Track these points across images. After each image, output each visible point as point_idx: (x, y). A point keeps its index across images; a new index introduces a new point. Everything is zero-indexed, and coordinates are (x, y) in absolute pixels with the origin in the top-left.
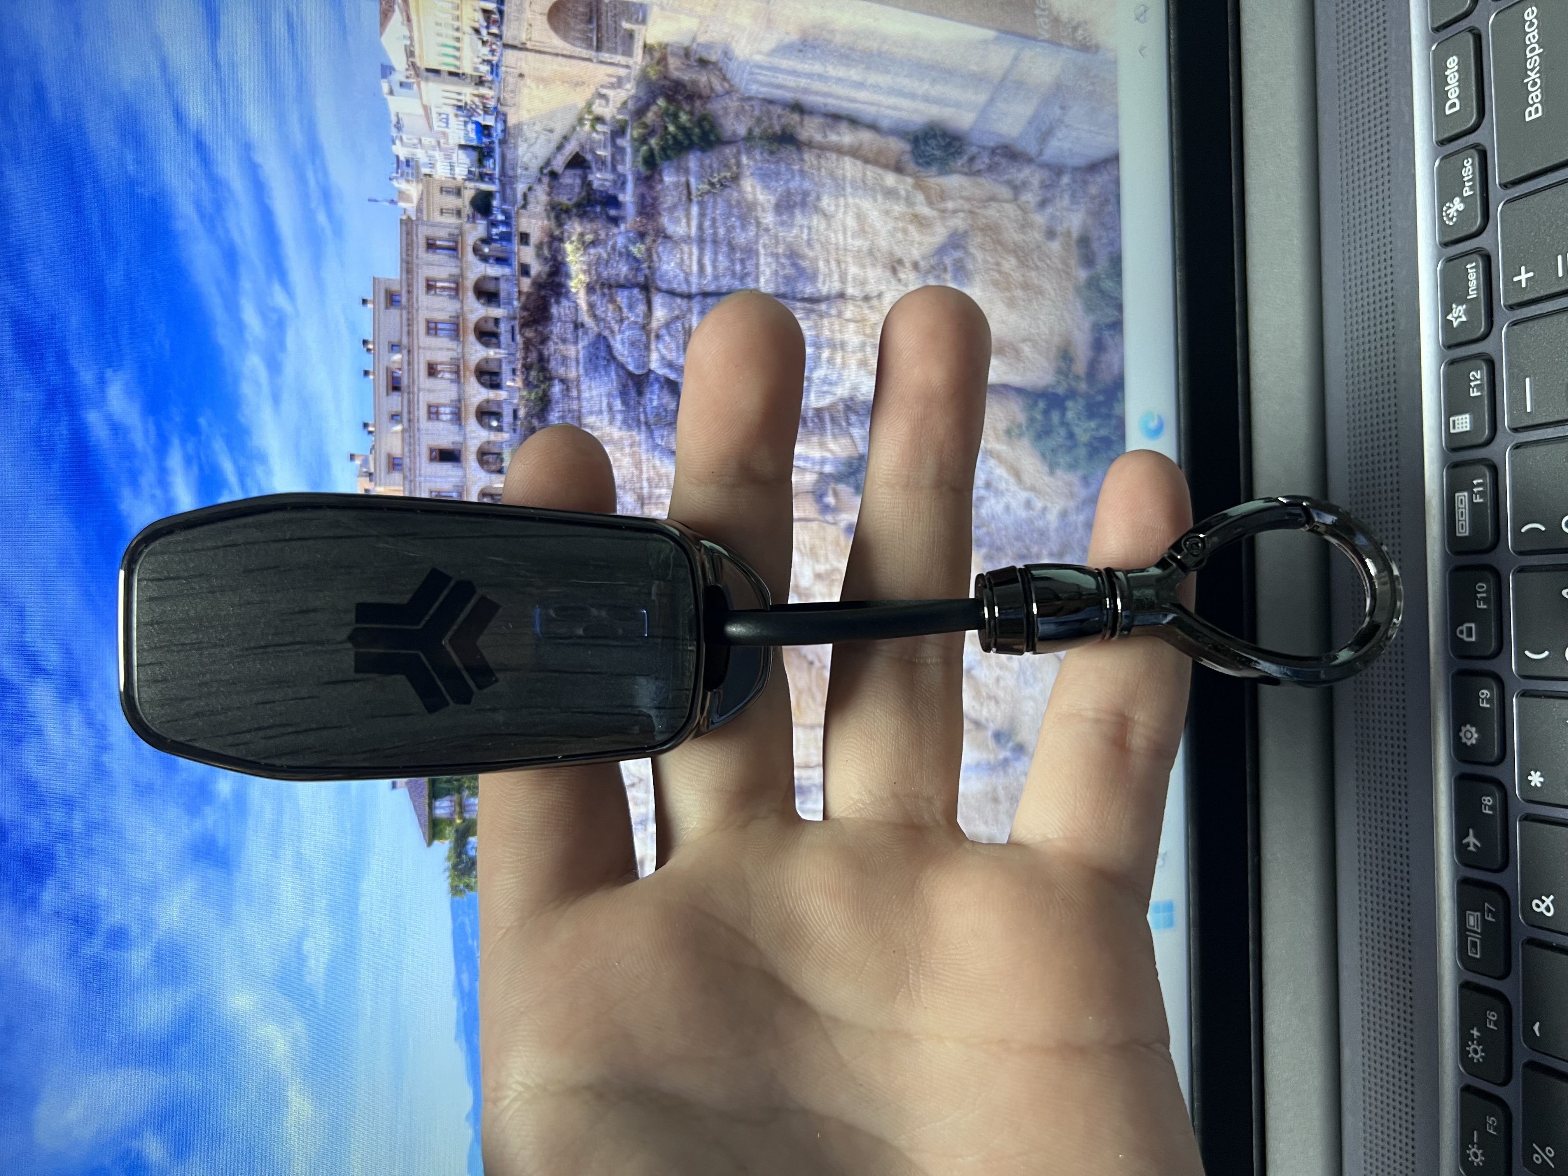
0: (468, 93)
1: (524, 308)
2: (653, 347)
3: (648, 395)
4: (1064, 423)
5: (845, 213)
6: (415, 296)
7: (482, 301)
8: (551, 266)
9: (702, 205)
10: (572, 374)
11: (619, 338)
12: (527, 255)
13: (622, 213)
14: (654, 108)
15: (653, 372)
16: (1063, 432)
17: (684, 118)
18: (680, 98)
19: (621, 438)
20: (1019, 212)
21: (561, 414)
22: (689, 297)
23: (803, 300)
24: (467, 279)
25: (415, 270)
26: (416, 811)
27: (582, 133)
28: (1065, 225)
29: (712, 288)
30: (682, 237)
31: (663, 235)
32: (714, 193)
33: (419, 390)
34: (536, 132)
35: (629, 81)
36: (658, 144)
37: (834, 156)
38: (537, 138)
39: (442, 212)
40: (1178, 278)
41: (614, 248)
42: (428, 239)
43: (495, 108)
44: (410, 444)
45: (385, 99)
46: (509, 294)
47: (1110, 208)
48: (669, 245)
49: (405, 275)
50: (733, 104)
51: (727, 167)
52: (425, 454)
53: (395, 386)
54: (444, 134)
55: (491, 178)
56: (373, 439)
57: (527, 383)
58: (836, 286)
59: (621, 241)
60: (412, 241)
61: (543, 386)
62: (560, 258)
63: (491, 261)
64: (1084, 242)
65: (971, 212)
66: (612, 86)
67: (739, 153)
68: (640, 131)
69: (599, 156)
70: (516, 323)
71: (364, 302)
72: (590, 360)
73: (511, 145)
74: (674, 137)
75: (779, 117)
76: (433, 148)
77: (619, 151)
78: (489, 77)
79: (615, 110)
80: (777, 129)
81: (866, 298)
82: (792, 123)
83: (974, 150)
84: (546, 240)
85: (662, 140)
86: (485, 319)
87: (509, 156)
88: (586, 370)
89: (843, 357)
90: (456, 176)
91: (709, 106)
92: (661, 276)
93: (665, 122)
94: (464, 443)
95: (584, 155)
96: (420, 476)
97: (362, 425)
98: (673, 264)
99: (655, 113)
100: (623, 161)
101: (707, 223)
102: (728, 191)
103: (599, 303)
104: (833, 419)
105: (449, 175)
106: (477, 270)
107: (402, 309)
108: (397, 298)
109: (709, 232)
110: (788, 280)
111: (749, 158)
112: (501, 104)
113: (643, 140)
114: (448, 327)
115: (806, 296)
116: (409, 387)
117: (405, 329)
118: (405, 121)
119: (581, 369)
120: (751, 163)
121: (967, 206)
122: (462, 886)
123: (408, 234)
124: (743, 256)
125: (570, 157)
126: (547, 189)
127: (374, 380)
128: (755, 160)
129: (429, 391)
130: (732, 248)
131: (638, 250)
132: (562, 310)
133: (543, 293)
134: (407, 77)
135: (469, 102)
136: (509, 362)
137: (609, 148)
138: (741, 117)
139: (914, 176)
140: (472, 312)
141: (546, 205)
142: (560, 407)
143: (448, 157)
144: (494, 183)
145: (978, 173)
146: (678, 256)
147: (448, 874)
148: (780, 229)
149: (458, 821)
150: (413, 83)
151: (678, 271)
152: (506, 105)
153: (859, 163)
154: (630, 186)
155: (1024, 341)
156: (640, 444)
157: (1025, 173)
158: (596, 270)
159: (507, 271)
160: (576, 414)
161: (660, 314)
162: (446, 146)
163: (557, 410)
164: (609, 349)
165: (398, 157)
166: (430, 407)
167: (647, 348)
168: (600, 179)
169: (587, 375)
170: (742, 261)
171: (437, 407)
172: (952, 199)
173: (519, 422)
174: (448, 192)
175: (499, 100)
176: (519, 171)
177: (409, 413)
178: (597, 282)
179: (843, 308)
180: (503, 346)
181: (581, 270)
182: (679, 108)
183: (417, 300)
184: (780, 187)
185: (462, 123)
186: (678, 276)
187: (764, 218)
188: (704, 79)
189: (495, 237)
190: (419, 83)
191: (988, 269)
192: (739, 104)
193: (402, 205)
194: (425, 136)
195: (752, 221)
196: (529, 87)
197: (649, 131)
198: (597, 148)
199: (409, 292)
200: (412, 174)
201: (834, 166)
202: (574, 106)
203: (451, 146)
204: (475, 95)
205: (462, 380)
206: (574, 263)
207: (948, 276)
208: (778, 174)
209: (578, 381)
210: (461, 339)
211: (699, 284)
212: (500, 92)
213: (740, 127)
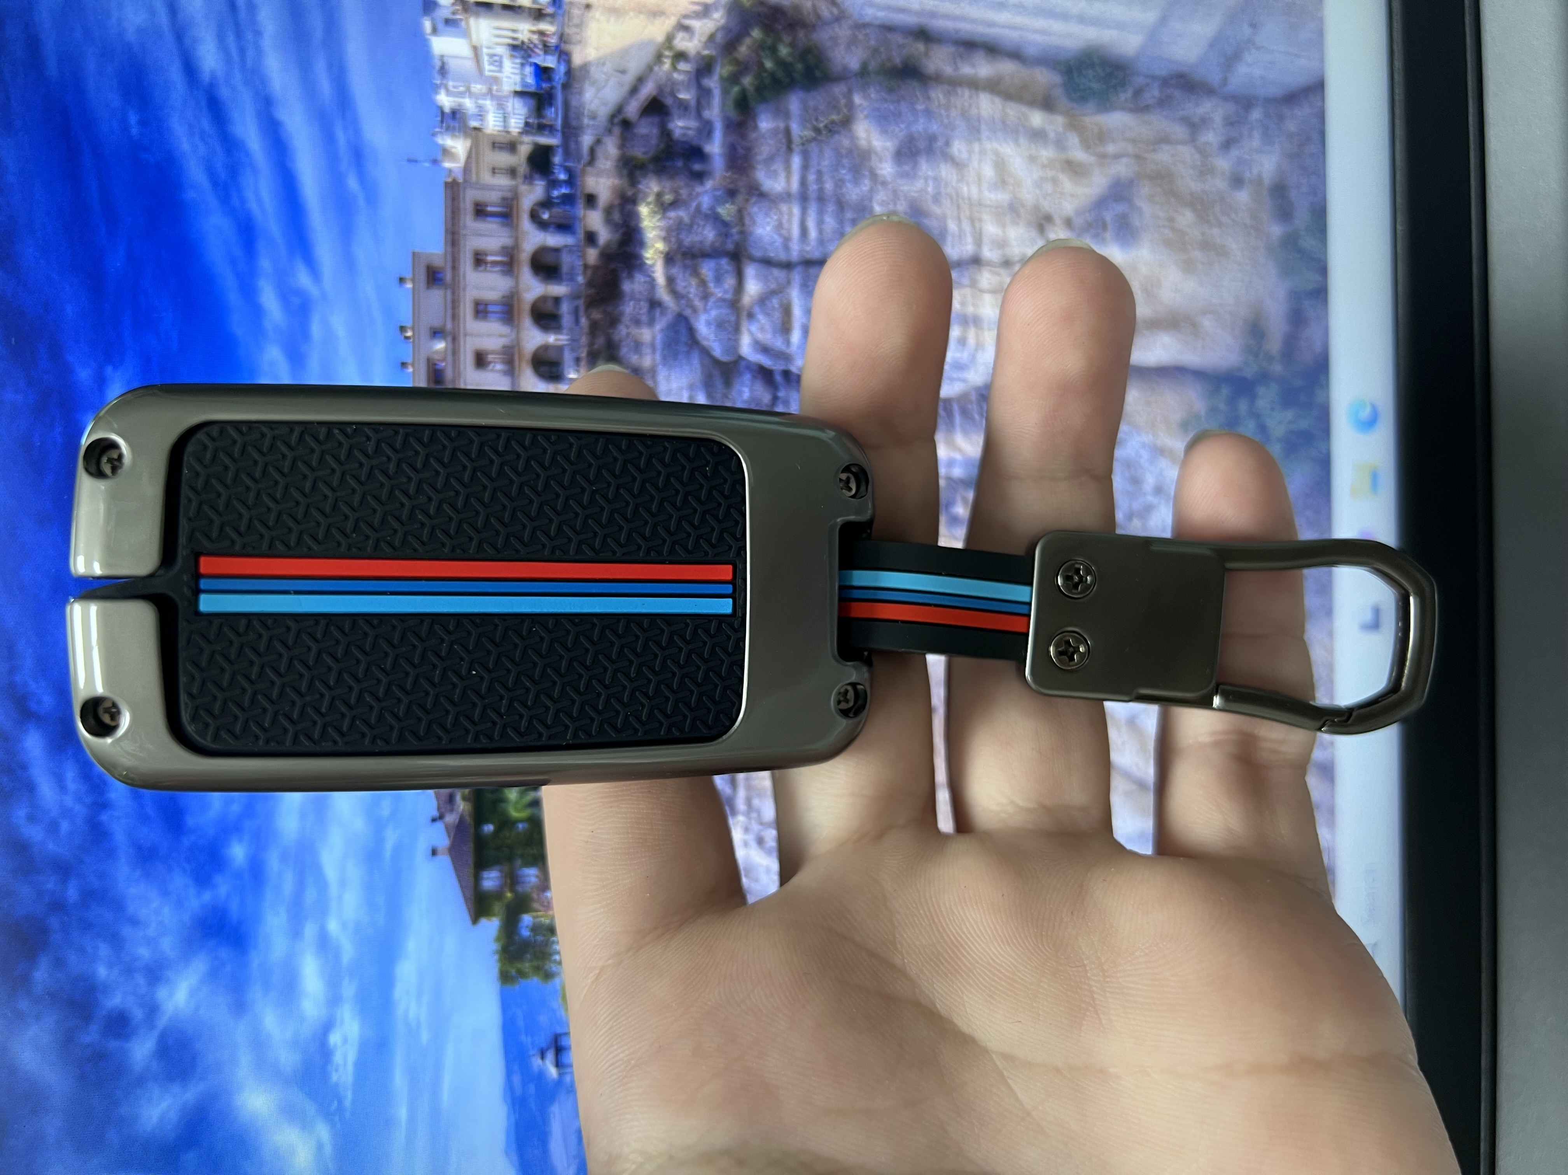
0: (525, 30)
1: (590, 284)
2: (744, 328)
3: (737, 386)
4: (1253, 414)
5: (980, 161)
6: (461, 272)
7: (540, 277)
8: (623, 234)
9: (805, 156)
10: (647, 362)
11: (703, 318)
12: (595, 220)
13: (708, 168)
14: (748, 41)
15: (744, 358)
16: (1252, 424)
17: (784, 51)
18: (780, 27)
20: (1197, 156)
22: (788, 266)
24: (523, 250)
25: (462, 242)
26: (460, 881)
27: (661, 74)
28: (1255, 171)
29: (816, 255)
30: (780, 193)
31: (758, 193)
32: (821, 141)
34: (606, 74)
35: (717, 10)
36: (752, 84)
37: (967, 93)
38: (607, 81)
39: (494, 171)
40: (1399, 232)
41: (698, 209)
42: (477, 205)
43: (557, 47)
45: (427, 40)
46: (572, 268)
47: (1312, 149)
48: (765, 204)
49: (449, 249)
50: (843, 32)
51: (835, 107)
53: (436, 379)
54: (496, 80)
55: (551, 129)
58: (968, 249)
59: (706, 201)
60: (459, 208)
62: (632, 224)
63: (551, 229)
64: (1279, 190)
65: (1137, 157)
66: (697, 15)
67: (850, 92)
68: (731, 68)
69: (682, 100)
70: (581, 303)
71: (402, 280)
72: (669, 346)
73: (575, 91)
74: (772, 75)
75: (901, 47)
76: (484, 96)
77: (704, 94)
78: (550, 10)
79: (701, 45)
80: (897, 61)
81: (1007, 263)
82: (916, 53)
83: (1140, 80)
84: (617, 202)
85: (756, 79)
86: (543, 299)
87: (574, 103)
88: (664, 358)
89: (977, 337)
90: (511, 130)
91: (815, 36)
92: (755, 242)
93: (761, 57)
95: (663, 99)
99: (749, 47)
100: (709, 105)
101: (812, 177)
102: (837, 137)
103: (681, 276)
104: (964, 412)
105: (501, 128)
106: (534, 239)
107: (446, 289)
108: (440, 276)
109: (813, 187)
111: (863, 97)
112: (565, 42)
113: (734, 79)
114: (498, 309)
116: (454, 381)
117: (449, 312)
118: (452, 65)
119: (658, 357)
120: (865, 103)
121: (1130, 149)
122: (513, 972)
123: (453, 199)
124: (855, 216)
125: (646, 103)
126: (619, 142)
127: (414, 372)
128: (871, 100)
130: (841, 205)
131: (726, 211)
132: (635, 287)
133: (612, 266)
134: (454, 13)
135: (526, 40)
136: (573, 350)
137: (693, 91)
138: (853, 48)
139: (1069, 114)
140: (528, 290)
141: (617, 161)
143: (501, 106)
144: (554, 136)
145: (1146, 109)
146: (775, 217)
147: (496, 957)
148: (900, 181)
149: (509, 895)
150: (461, 20)
151: (776, 237)
152: (570, 43)
153: (997, 100)
154: (718, 135)
155: (1203, 313)
157: (1205, 107)
158: (677, 238)
159: (569, 240)
161: (753, 287)
162: (499, 93)
164: (691, 331)
165: (442, 108)
167: (737, 329)
168: (682, 128)
169: (664, 365)
172: (1113, 140)
174: (501, 148)
175: (562, 37)
176: (586, 121)
178: (677, 251)
179: (978, 276)
180: (565, 331)
181: (658, 236)
182: (778, 39)
183: (464, 276)
184: (900, 131)
185: (518, 66)
186: (775, 242)
187: (881, 169)
188: (809, 4)
189: (556, 201)
190: (467, 20)
191: (1159, 227)
192: (851, 32)
193: (447, 165)
194: (476, 83)
195: (867, 173)
196: (598, 20)
197: (742, 68)
198: (679, 91)
199: (454, 268)
200: (459, 127)
201: (966, 104)
202: (650, 42)
203: (505, 93)
204: (533, 32)
205: (517, 370)
206: (650, 229)
207: (1108, 235)
208: (898, 115)
209: (653, 371)
210: (516, 322)
211: (801, 251)
212: (563, 28)
213: (853, 61)
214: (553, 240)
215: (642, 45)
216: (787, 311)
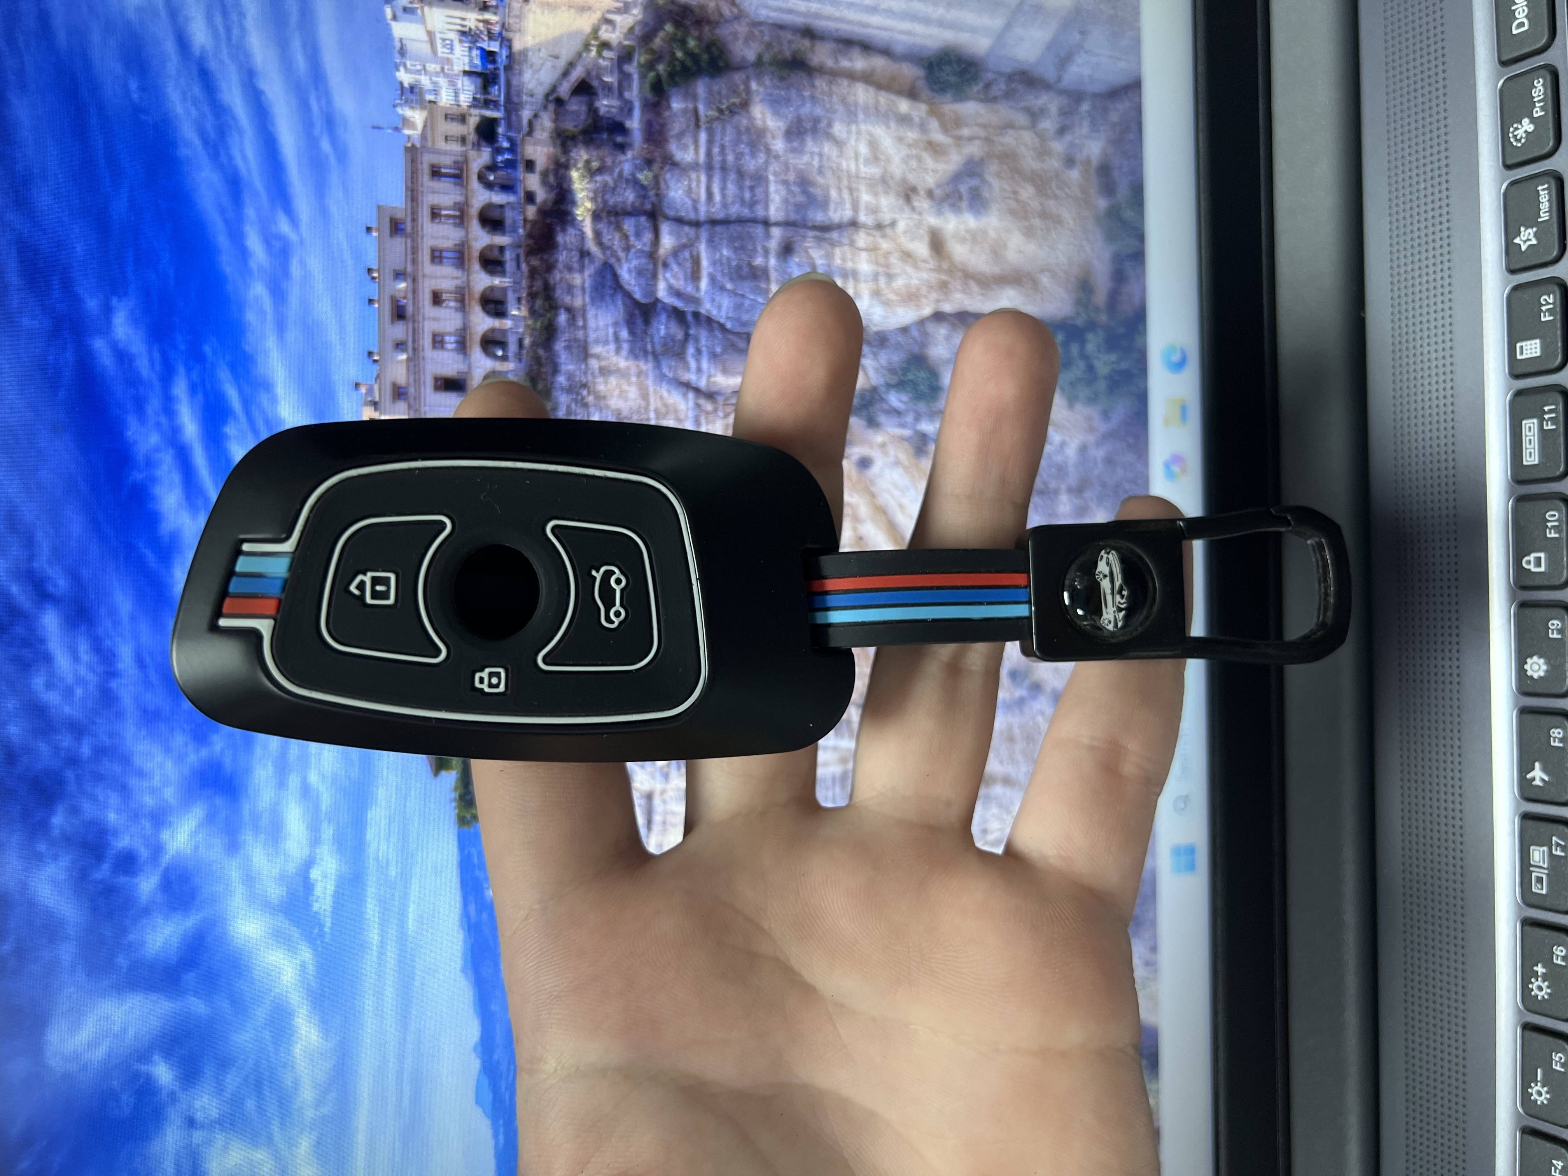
0: (472, 19)
1: (530, 236)
2: (660, 276)
3: (655, 325)
4: (1084, 356)
5: (857, 140)
6: (420, 224)
7: (487, 229)
8: (558, 194)
9: (711, 132)
10: (578, 302)
11: (625, 266)
12: (533, 182)
13: (628, 140)
14: (661, 34)
15: (661, 301)
16: (1082, 364)
17: (692, 43)
18: (688, 23)
19: (628, 368)
20: (1037, 140)
21: (567, 343)
22: (696, 224)
23: (814, 228)
24: (473, 206)
25: (420, 198)
27: (588, 60)
28: (1084, 153)
29: (721, 215)
30: (690, 163)
31: (670, 162)
32: (724, 120)
33: (424, 319)
34: (541, 58)
35: (635, 6)
36: (665, 71)
37: (845, 82)
38: (542, 65)
39: (447, 139)
40: (1202, 208)
41: (621, 175)
42: (432, 166)
43: (500, 34)
44: (415, 373)
45: (389, 25)
46: (514, 221)
47: (1131, 136)
48: (677, 172)
49: (409, 203)
50: (742, 29)
51: (735, 92)
52: (429, 383)
53: (399, 314)
54: (449, 61)
55: (495, 104)
56: (378, 368)
57: (532, 312)
58: (847, 214)
59: (627, 168)
60: (417, 169)
61: (549, 316)
62: (565, 186)
63: (496, 189)
64: (1104, 170)
65: (987, 139)
66: (618, 11)
67: (748, 79)
68: (648, 57)
69: (607, 82)
70: (521, 251)
71: (369, 229)
72: (597, 289)
73: (516, 72)
74: (682, 63)
75: (790, 42)
76: (437, 74)
77: (625, 77)
78: (494, 3)
79: (622, 36)
80: (788, 54)
81: (879, 227)
82: (803, 48)
83: (990, 76)
84: (552, 167)
85: (669, 66)
86: (490, 247)
87: (515, 82)
88: (593, 299)
89: (855, 287)
90: (461, 103)
91: (718, 31)
92: (669, 204)
93: (673, 48)
94: (469, 372)
95: (590, 81)
96: (425, 405)
97: (366, 354)
98: (680, 192)
99: (663, 39)
100: (630, 87)
101: (716, 150)
102: (737, 117)
103: (606, 230)
105: (453, 102)
106: (481, 197)
107: (406, 237)
108: (402, 226)
109: (717, 159)
110: (799, 207)
111: (758, 84)
112: (506, 30)
113: (650, 66)
114: (451, 255)
115: (817, 224)
116: (413, 315)
117: (410, 257)
118: (410, 47)
119: (587, 299)
120: (761, 89)
121: (982, 133)
122: (469, 816)
123: (412, 161)
124: (752, 183)
125: (576, 84)
126: (553, 116)
127: (379, 308)
128: (765, 87)
129: (435, 319)
130: (741, 174)
131: (644, 177)
132: (568, 239)
133: (548, 221)
134: (411, 3)
135: (473, 27)
136: (515, 291)
137: (616, 75)
138: (751, 42)
139: (930, 103)
140: (476, 240)
141: (552, 132)
142: (566, 336)
143: (452, 83)
144: (498, 110)
145: (994, 100)
146: (686, 183)
147: (455, 804)
148: (791, 156)
150: (418, 9)
151: (686, 199)
152: (511, 31)
153: (872, 90)
154: (637, 113)
155: (1042, 271)
156: (647, 375)
157: (1043, 100)
158: (603, 198)
159: (512, 198)
160: (582, 343)
161: (667, 241)
162: (451, 72)
163: (563, 339)
164: (616, 277)
165: (401, 83)
166: (435, 335)
167: (654, 276)
168: (606, 106)
169: (593, 305)
170: (752, 188)
171: (442, 335)
172: (967, 125)
173: (524, 352)
174: (453, 119)
175: (503, 25)
176: (525, 98)
177: (414, 341)
178: (603, 210)
179: (855, 237)
180: (508, 275)
181: (588, 197)
182: (687, 33)
183: (422, 227)
184: (790, 113)
185: (466, 49)
186: (684, 204)
187: (774, 145)
188: (712, 5)
189: (500, 165)
190: (422, 9)
191: (1005, 198)
192: (747, 29)
193: (407, 132)
194: (429, 62)
195: (762, 148)
196: (534, 12)
197: (656, 57)
198: (603, 75)
199: (414, 220)
200: (417, 100)
201: (845, 92)
202: (579, 32)
203: (456, 72)
204: (480, 21)
205: (467, 308)
206: (580, 191)
207: (964, 204)
208: (788, 100)
209: (584, 310)
210: (466, 267)
211: (708, 212)
212: (504, 17)
213: (749, 53)
214: (498, 198)
215: (572, 35)
216: (696, 261)
